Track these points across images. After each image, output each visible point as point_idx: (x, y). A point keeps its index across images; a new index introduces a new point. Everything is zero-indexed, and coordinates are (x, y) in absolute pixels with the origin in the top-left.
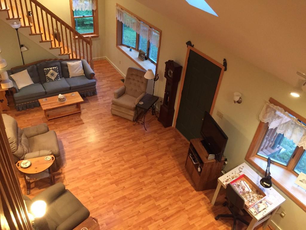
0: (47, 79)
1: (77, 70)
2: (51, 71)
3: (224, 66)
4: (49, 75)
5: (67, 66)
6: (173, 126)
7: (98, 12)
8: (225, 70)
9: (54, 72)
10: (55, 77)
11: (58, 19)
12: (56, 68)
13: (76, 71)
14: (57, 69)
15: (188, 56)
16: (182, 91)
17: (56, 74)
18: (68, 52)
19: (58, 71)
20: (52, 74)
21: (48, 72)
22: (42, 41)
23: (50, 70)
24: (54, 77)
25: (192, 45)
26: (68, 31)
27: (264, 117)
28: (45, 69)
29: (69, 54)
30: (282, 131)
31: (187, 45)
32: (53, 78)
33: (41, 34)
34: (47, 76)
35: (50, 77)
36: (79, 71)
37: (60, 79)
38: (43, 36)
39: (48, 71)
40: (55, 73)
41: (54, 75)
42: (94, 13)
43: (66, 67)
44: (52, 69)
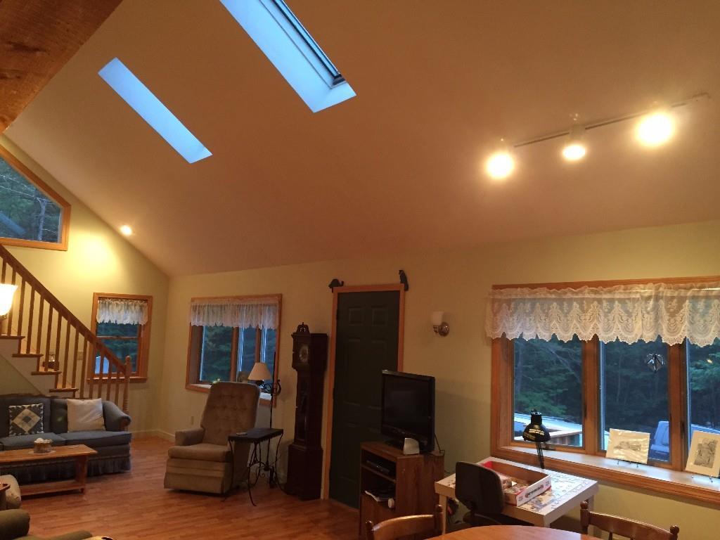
0: (12, 429)
1: (87, 416)
2: (26, 412)
3: (402, 282)
4: (17, 421)
5: (65, 407)
6: (322, 497)
7: (150, 331)
8: (407, 288)
9: (33, 414)
10: (33, 425)
11: (64, 312)
12: (40, 406)
13: (85, 417)
14: (42, 408)
15: (336, 309)
16: (334, 389)
17: (37, 419)
18: (73, 385)
19: (42, 412)
20: (27, 419)
21: (18, 414)
22: (18, 355)
23: (24, 408)
24: (30, 425)
25: (340, 282)
26: (81, 338)
27: (494, 328)
28: (11, 407)
29: (74, 391)
30: (533, 332)
31: (331, 289)
32: (26, 428)
33: (20, 338)
34: (13, 424)
35: (20, 426)
36: (93, 418)
37: (42, 432)
38: (24, 343)
39: (18, 412)
40: (34, 416)
41: (30, 422)
42: (142, 331)
43: (63, 411)
44: (28, 408)
